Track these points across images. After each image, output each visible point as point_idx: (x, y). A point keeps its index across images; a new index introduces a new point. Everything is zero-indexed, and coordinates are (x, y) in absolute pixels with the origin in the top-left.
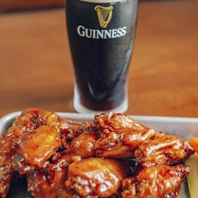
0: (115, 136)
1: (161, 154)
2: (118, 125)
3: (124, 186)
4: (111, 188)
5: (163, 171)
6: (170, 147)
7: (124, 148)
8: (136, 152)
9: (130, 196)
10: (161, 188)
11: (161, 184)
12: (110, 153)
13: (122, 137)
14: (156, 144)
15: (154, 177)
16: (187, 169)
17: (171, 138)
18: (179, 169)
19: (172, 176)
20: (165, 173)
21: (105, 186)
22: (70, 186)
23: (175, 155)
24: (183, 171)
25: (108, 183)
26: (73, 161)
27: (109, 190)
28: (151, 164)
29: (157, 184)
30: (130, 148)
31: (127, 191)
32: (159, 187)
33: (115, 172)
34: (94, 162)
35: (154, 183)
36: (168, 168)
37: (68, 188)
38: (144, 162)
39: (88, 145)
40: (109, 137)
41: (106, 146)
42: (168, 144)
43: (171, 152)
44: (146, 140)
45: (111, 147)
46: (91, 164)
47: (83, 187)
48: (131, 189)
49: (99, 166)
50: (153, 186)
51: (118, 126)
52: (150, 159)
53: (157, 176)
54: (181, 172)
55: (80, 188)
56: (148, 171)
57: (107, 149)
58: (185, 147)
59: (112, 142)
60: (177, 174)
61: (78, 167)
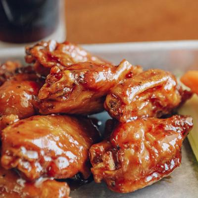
0: (71, 77)
1: (145, 100)
2: (68, 59)
3: (93, 157)
4: (74, 162)
5: (153, 127)
6: (159, 87)
7: (87, 95)
8: (109, 99)
9: (107, 172)
10: (154, 153)
11: (153, 148)
12: (64, 105)
13: (83, 77)
14: (139, 84)
15: (141, 138)
16: (189, 121)
17: (159, 73)
18: (177, 122)
19: (168, 132)
20: (157, 129)
21: (65, 159)
22: (9, 164)
23: (167, 100)
24: (183, 124)
25: (69, 154)
26: (8, 124)
27: (71, 166)
28: (132, 118)
29: (147, 148)
30: (96, 95)
31: (100, 165)
32: (151, 153)
33: (76, 136)
34: (41, 122)
35: (143, 147)
36: (160, 121)
37: (7, 168)
38: (122, 114)
39: (24, 96)
40: (62, 79)
41: (58, 95)
42: (157, 82)
43: (160, 95)
44: (119, 79)
45: (65, 95)
46: (37, 125)
47: (32, 163)
48: (107, 160)
49: (51, 127)
50: (141, 152)
51: (69, 62)
52: (131, 110)
53: (145, 136)
54: (181, 126)
55: (26, 165)
56: (130, 129)
57: (59, 99)
58: (178, 87)
59: (67, 87)
60: (174, 129)
61: (18, 132)
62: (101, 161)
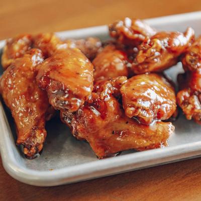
3: (181, 101)
13: (167, 43)
26: (121, 84)
40: (154, 46)
45: (156, 57)
47: (148, 111)
59: (158, 51)
61: (133, 89)
62: (189, 103)
